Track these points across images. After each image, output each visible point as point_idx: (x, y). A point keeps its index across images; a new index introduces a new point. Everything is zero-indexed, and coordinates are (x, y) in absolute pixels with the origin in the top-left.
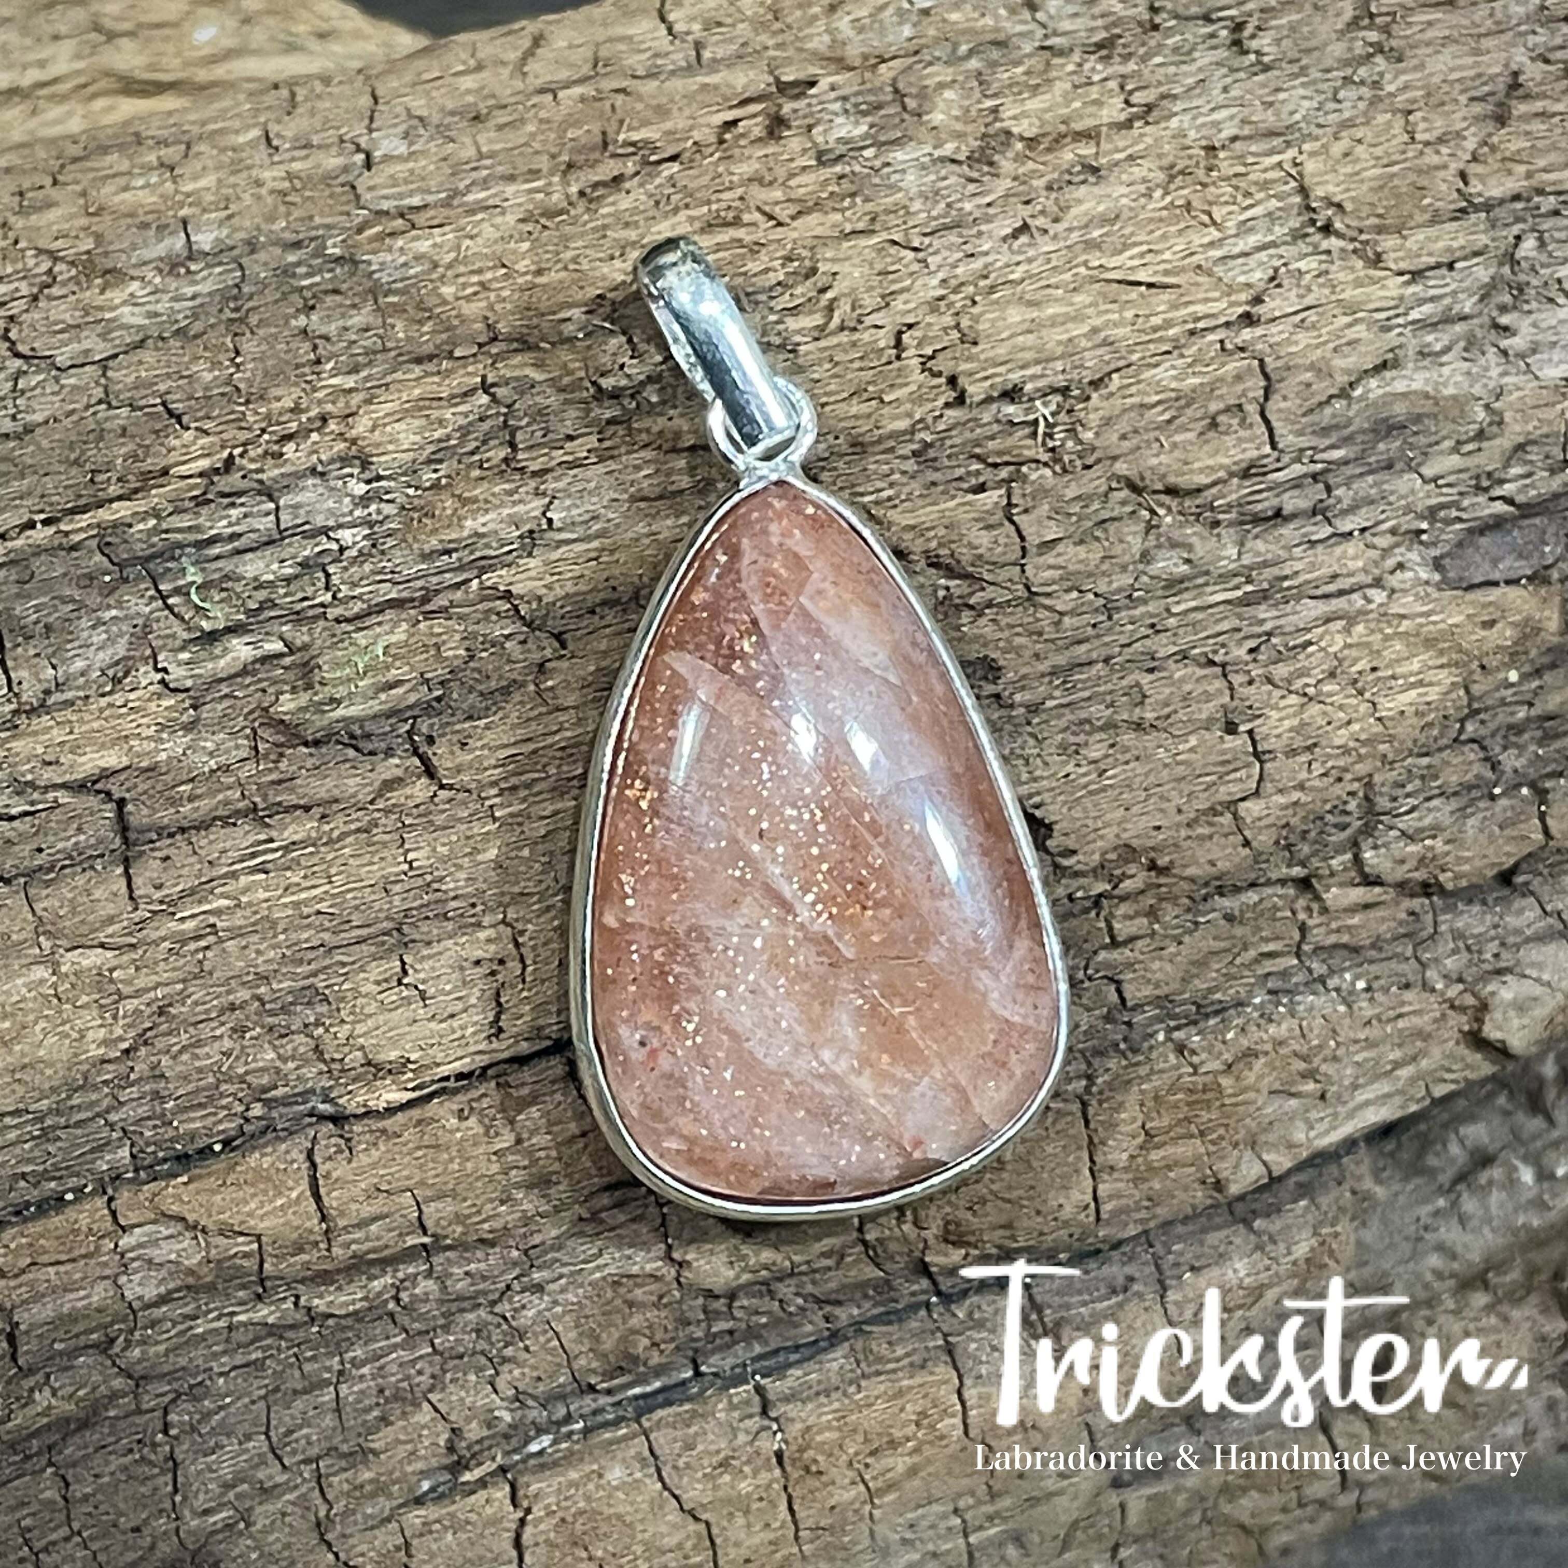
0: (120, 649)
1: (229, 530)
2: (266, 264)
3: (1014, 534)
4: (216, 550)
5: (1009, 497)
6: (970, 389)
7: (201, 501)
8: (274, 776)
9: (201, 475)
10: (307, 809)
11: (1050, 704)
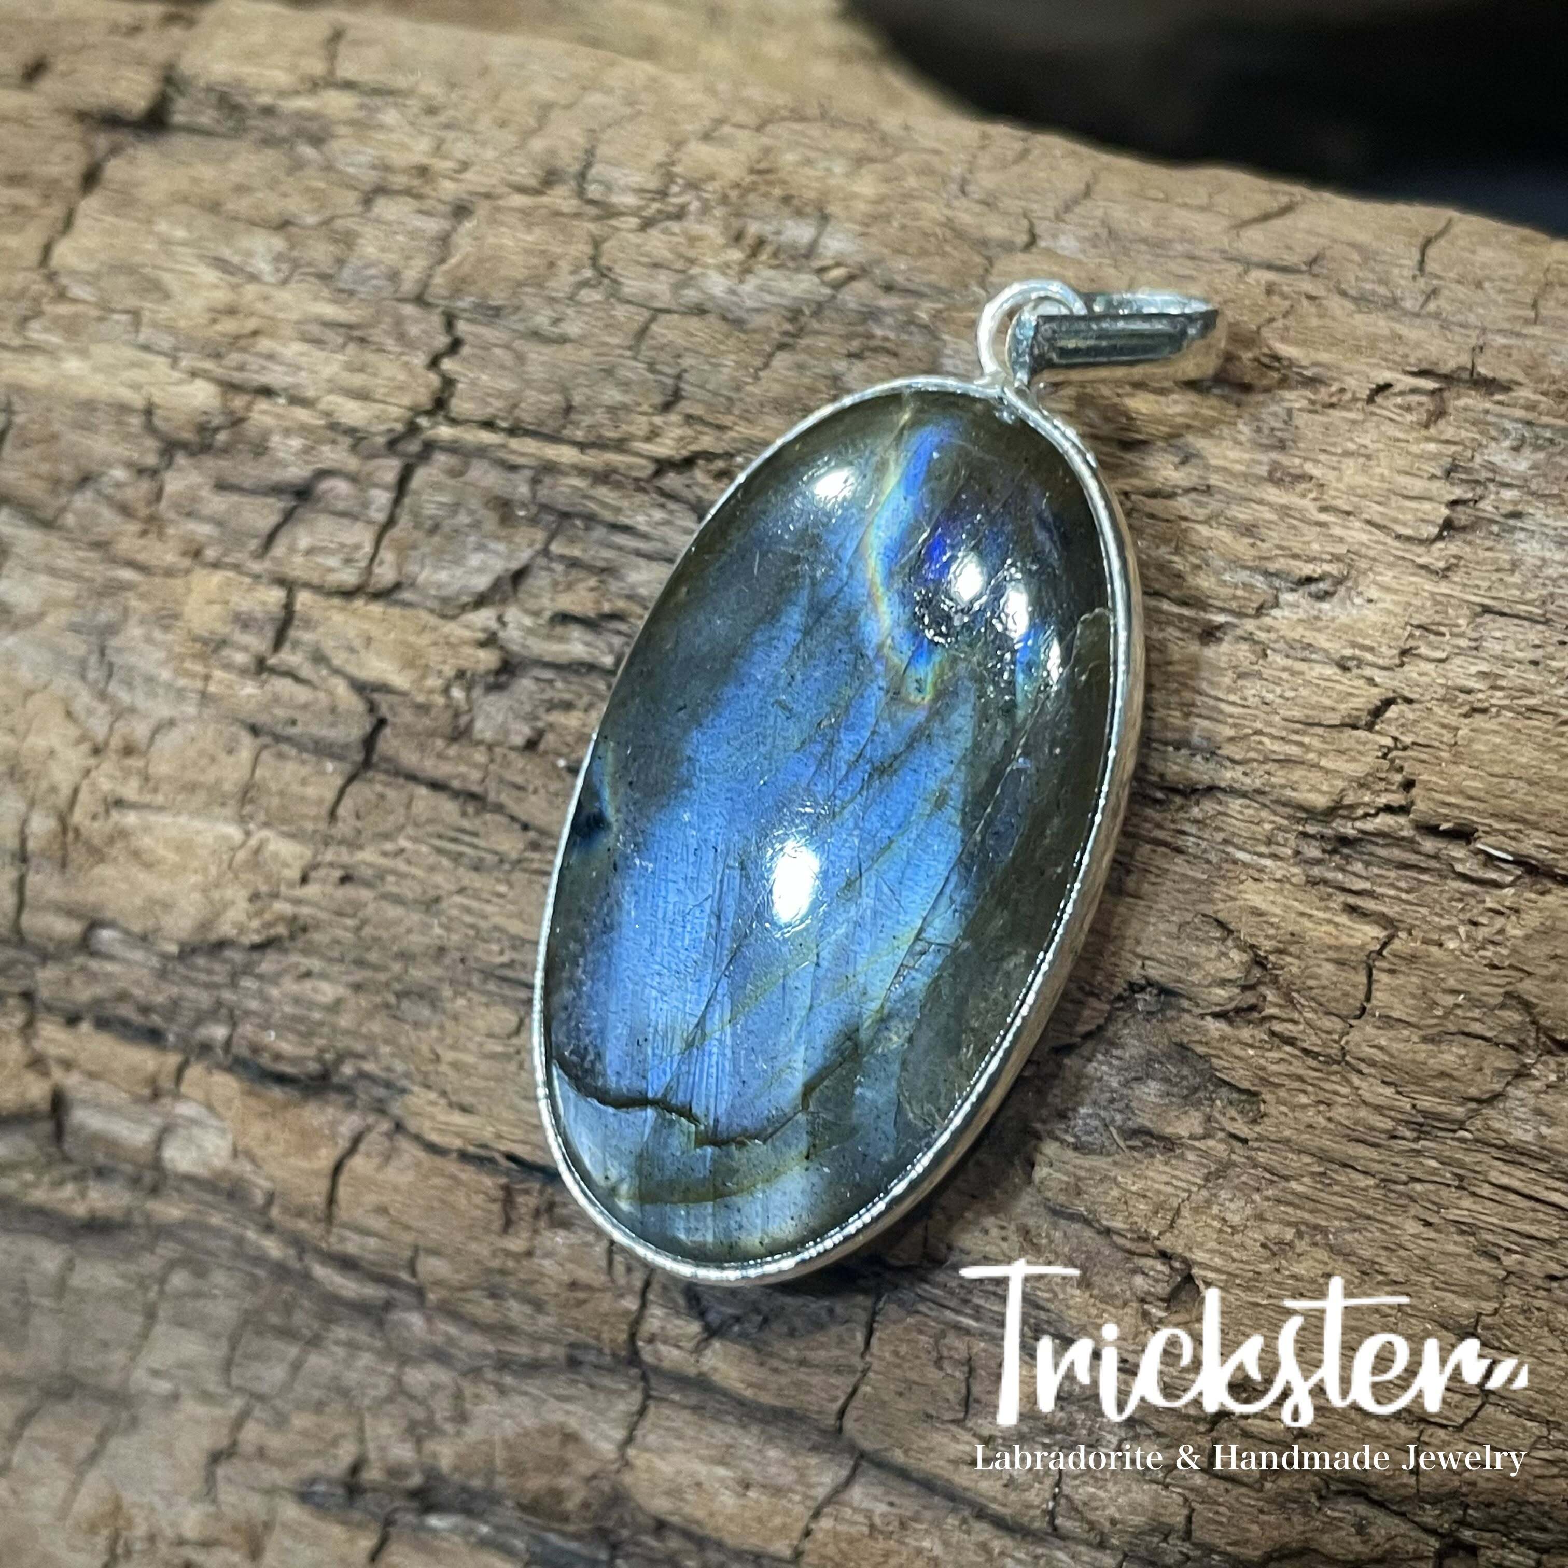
0: (482, 583)
1: (643, 528)
2: (860, 296)
3: (1362, 989)
4: (621, 539)
5: (1385, 945)
6: (1421, 806)
7: (639, 486)
8: (519, 780)
9: (657, 461)
10: (525, 827)
11: (1294, 1185)
